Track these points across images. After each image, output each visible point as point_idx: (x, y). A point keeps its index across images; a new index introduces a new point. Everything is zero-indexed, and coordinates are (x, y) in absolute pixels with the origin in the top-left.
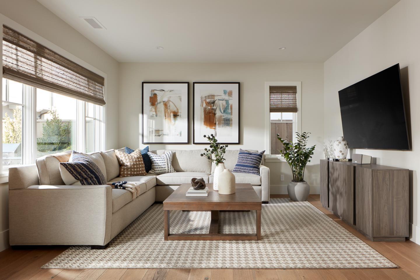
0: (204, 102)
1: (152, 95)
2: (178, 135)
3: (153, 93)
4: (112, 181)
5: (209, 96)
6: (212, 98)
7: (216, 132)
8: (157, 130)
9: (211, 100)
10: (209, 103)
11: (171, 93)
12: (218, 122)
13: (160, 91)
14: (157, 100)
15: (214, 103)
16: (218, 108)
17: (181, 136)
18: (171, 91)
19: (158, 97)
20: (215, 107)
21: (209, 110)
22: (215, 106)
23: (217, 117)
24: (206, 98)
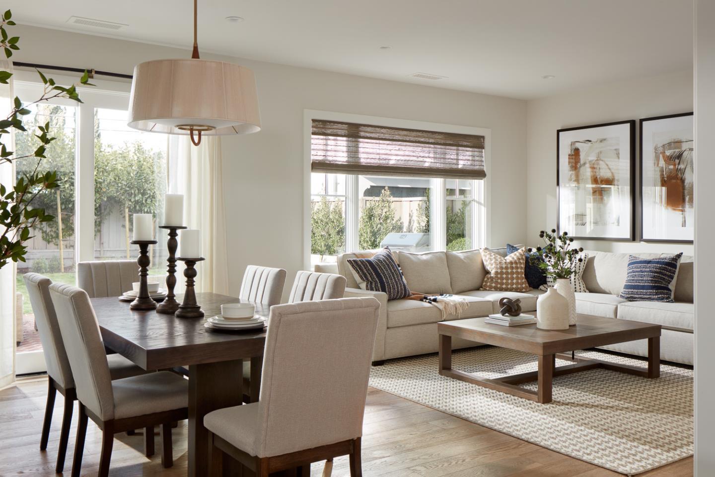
0: (661, 156)
1: (573, 151)
2: (613, 223)
3: (574, 147)
4: (464, 293)
5: (670, 144)
6: (675, 148)
7: (685, 218)
8: (579, 213)
9: (675, 152)
10: (671, 158)
11: (602, 144)
12: (688, 196)
13: (585, 142)
14: (580, 159)
15: (680, 156)
16: (689, 166)
17: (618, 225)
18: (601, 141)
19: (581, 154)
20: (682, 166)
21: (671, 171)
22: (683, 163)
23: (687, 186)
24: (664, 148)
